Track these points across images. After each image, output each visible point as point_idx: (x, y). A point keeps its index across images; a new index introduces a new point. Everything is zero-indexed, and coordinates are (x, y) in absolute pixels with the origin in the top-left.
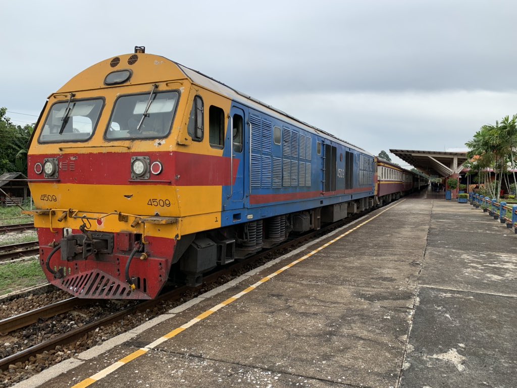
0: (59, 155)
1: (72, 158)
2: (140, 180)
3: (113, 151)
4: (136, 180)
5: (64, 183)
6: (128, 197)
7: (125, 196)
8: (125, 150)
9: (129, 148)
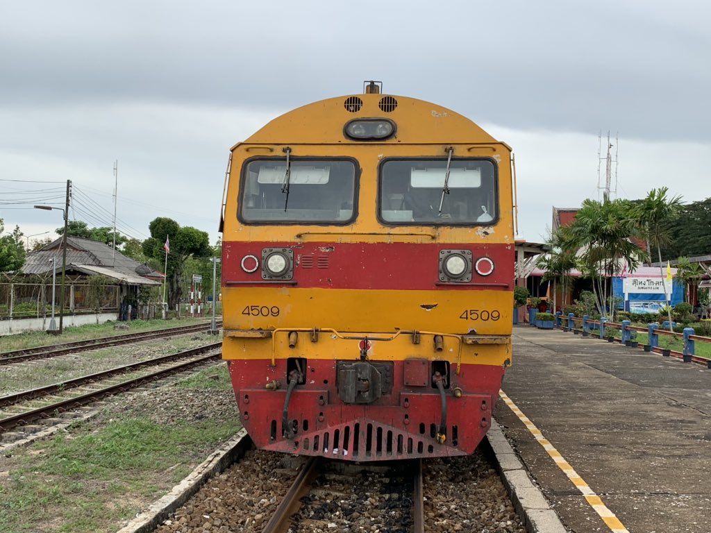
0: (294, 243)
1: (323, 250)
2: (455, 283)
3: (406, 242)
4: (448, 283)
5: (305, 286)
6: (428, 307)
7: (423, 306)
8: (427, 240)
9: (433, 238)
